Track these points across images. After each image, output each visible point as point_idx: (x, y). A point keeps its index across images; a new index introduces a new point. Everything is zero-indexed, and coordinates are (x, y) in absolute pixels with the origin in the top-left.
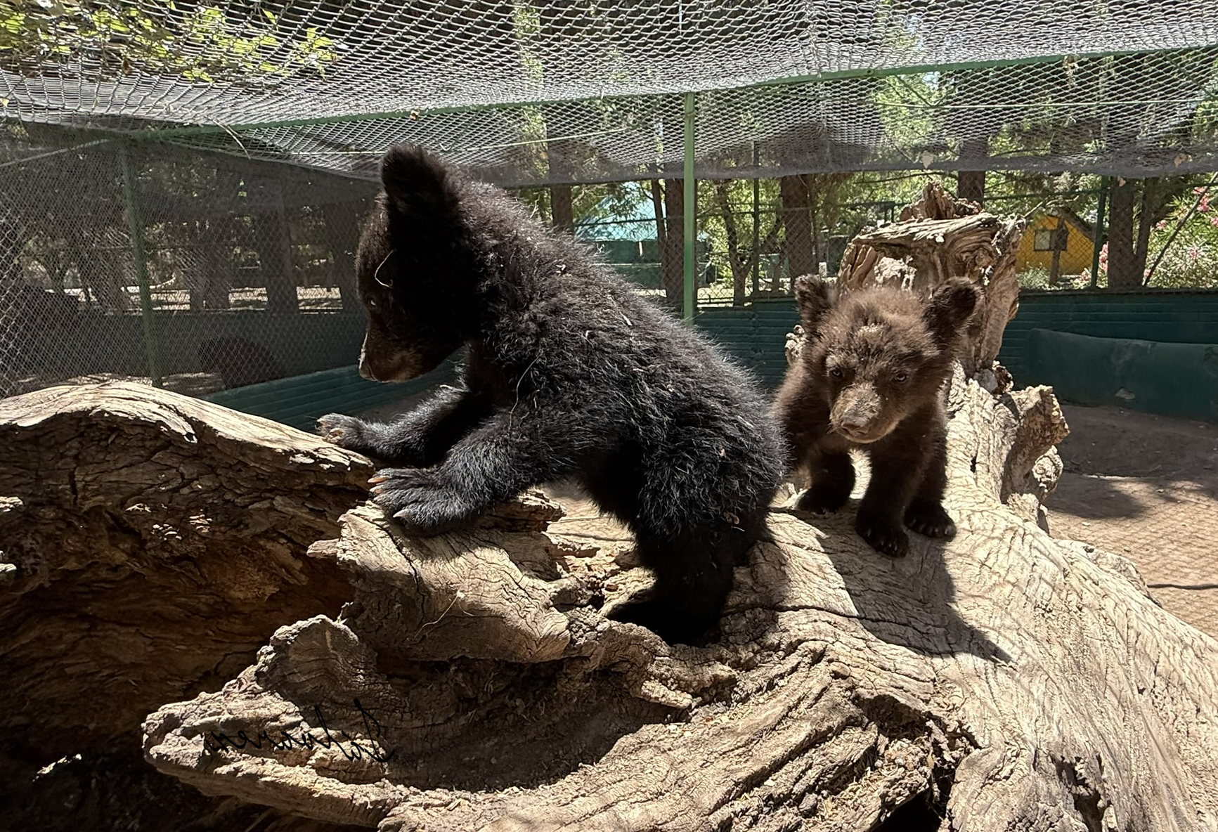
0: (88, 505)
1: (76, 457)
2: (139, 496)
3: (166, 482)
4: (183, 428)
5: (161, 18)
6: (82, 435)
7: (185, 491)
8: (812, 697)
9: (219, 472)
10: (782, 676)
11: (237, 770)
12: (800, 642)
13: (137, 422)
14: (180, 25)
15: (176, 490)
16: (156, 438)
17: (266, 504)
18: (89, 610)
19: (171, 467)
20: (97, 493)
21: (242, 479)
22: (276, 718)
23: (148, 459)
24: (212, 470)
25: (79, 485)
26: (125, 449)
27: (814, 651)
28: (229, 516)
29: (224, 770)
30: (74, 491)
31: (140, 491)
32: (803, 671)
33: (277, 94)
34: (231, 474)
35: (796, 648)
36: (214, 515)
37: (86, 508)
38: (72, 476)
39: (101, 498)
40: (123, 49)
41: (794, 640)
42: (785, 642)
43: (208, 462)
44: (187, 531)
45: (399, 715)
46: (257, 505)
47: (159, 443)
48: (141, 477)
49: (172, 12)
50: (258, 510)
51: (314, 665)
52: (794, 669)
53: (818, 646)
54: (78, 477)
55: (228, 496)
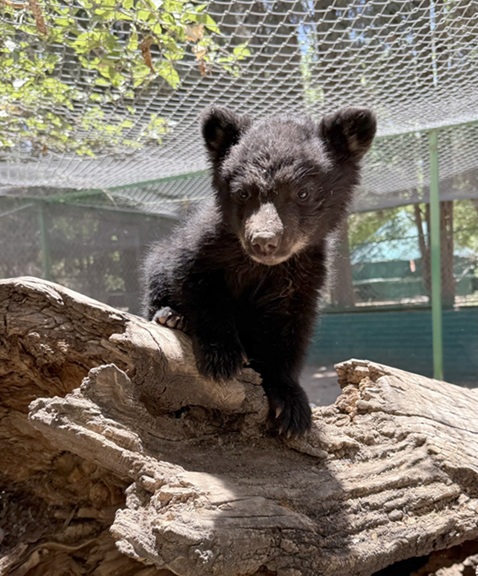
0: (11, 333)
1: (7, 308)
2: (34, 328)
3: (47, 324)
4: (57, 296)
5: (64, 116)
6: (10, 297)
7: (57, 329)
8: (410, 462)
9: (74, 321)
10: (393, 451)
11: (69, 427)
12: (408, 433)
13: (36, 292)
14: (75, 119)
15: (52, 328)
16: (44, 301)
17: (97, 342)
18: (8, 402)
19: (50, 317)
20: (15, 326)
21: (86, 327)
22: (88, 409)
23: (40, 312)
24: (70, 320)
25: (8, 321)
26: (29, 306)
27: (417, 439)
28: (78, 345)
29: (63, 427)
30: (6, 324)
31: (35, 327)
32: (408, 449)
33: (133, 160)
34: (79, 323)
35: (405, 437)
36: (70, 343)
37: (10, 334)
38: (5, 317)
39: (17, 329)
40: (43, 139)
41: (404, 431)
42: (398, 432)
43: (68, 316)
44: (57, 349)
45: (149, 424)
46: (92, 341)
47: (45, 304)
48: (36, 319)
49: (71, 111)
50: (92, 344)
51: (108, 389)
52: (403, 448)
53: (421, 436)
54: (8, 318)
55: (78, 335)
